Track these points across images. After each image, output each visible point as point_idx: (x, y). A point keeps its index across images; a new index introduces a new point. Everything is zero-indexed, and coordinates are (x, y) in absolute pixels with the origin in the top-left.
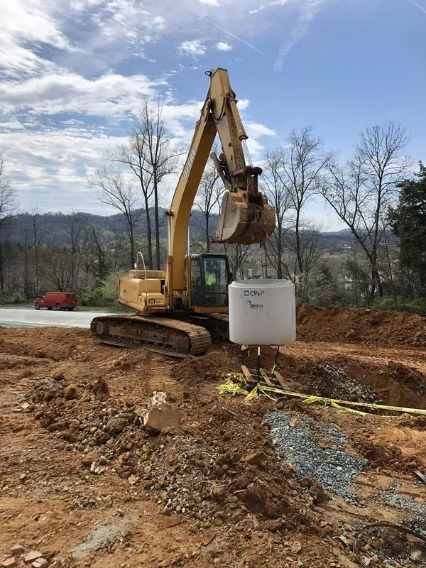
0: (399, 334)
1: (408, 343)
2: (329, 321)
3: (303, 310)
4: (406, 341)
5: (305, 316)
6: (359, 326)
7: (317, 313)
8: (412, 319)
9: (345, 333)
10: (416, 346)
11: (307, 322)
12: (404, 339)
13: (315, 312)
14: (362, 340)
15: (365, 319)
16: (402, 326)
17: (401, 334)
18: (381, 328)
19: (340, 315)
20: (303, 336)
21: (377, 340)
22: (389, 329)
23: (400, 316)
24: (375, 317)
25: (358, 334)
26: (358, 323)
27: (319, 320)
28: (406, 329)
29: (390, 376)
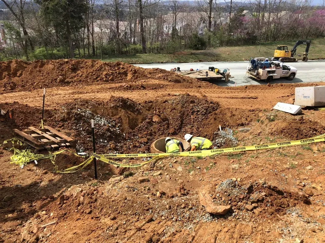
0: (92, 74)
1: (101, 80)
2: (40, 71)
3: (15, 65)
4: (99, 79)
5: (18, 70)
6: (64, 72)
7: (27, 66)
8: (97, 63)
9: (56, 79)
10: (107, 81)
11: (21, 75)
12: (97, 78)
13: (25, 65)
14: (70, 83)
15: (66, 67)
16: (93, 69)
17: (94, 75)
18: (79, 72)
19: (46, 66)
20: (23, 86)
21: (80, 81)
22: (85, 72)
23: (89, 62)
24: (73, 65)
25: (65, 79)
26: (62, 70)
27: (32, 72)
28: (96, 71)
29: (118, 107)
